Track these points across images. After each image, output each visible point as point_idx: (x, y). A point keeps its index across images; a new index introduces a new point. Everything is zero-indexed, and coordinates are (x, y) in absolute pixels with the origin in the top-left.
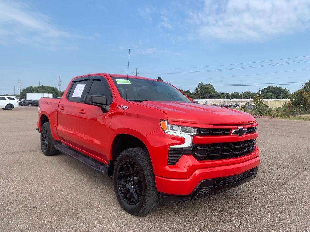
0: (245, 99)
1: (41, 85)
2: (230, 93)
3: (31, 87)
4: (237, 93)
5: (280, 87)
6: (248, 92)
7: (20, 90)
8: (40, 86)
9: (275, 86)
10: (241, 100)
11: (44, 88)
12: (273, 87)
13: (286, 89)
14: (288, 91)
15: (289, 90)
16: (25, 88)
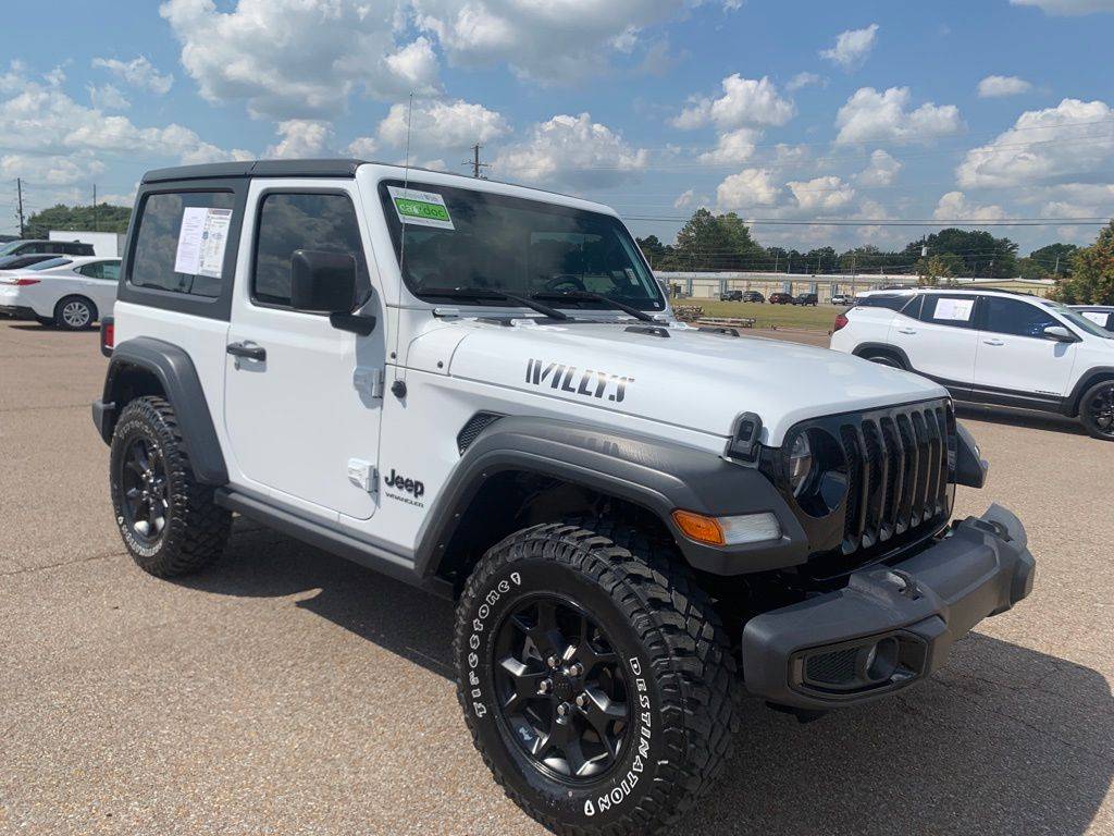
0: (861, 276)
1: (100, 202)
2: (803, 251)
3: (61, 207)
4: (829, 251)
5: (986, 234)
6: (869, 249)
7: (22, 218)
8: (95, 207)
9: (969, 230)
10: (849, 277)
11: (112, 213)
12: (963, 234)
13: (1006, 241)
14: (1012, 248)
15: (1015, 246)
16: (38, 213)
